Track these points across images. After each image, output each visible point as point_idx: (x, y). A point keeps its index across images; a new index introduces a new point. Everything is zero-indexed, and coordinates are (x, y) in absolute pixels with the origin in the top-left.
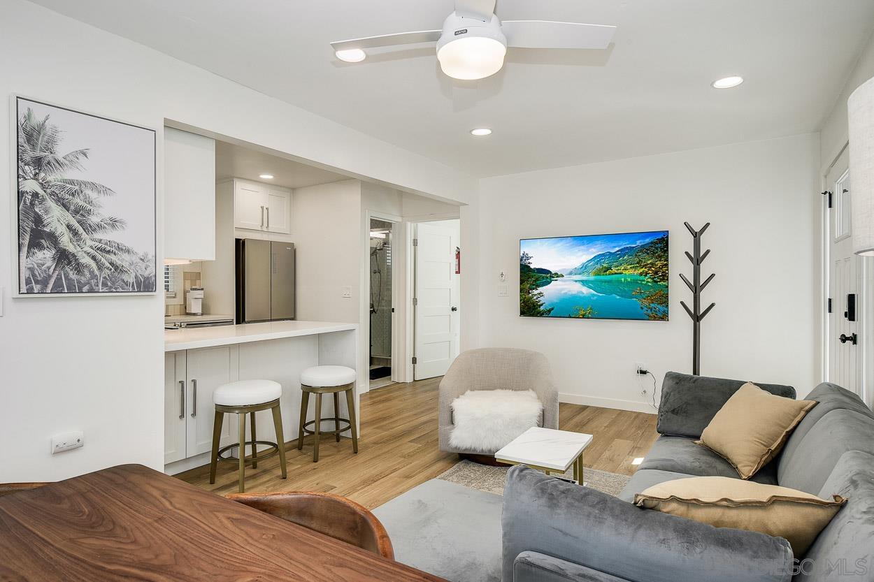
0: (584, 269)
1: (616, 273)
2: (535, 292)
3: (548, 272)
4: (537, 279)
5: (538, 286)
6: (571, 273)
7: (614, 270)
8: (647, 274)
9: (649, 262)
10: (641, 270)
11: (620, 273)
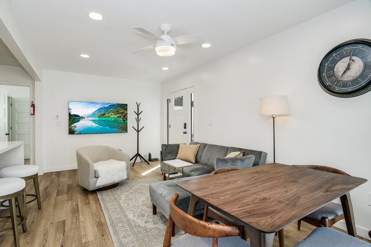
0: (93, 115)
1: (107, 117)
2: (73, 125)
3: (79, 116)
4: (74, 119)
5: (74, 123)
6: (88, 117)
7: (107, 115)
8: (120, 117)
9: (121, 111)
10: (118, 115)
11: (109, 117)
